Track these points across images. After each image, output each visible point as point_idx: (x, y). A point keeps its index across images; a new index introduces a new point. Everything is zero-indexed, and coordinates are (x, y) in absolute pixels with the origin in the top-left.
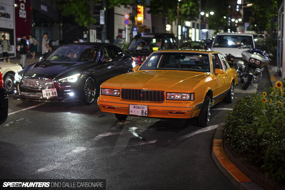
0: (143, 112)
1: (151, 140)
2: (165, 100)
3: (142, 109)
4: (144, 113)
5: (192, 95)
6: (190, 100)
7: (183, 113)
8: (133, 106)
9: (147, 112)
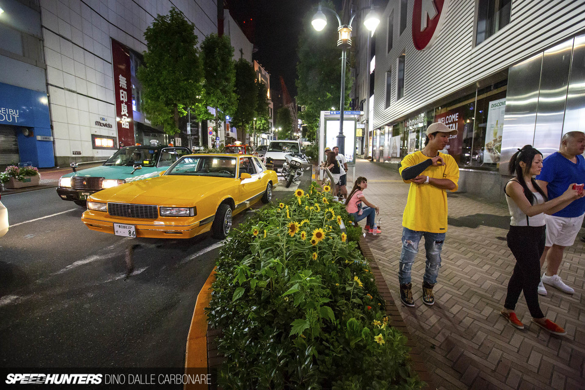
0: (130, 233)
1: (139, 268)
2: (159, 217)
3: (129, 230)
4: (132, 233)
5: (192, 210)
6: (190, 216)
7: (181, 233)
8: (119, 225)
9: (134, 233)
